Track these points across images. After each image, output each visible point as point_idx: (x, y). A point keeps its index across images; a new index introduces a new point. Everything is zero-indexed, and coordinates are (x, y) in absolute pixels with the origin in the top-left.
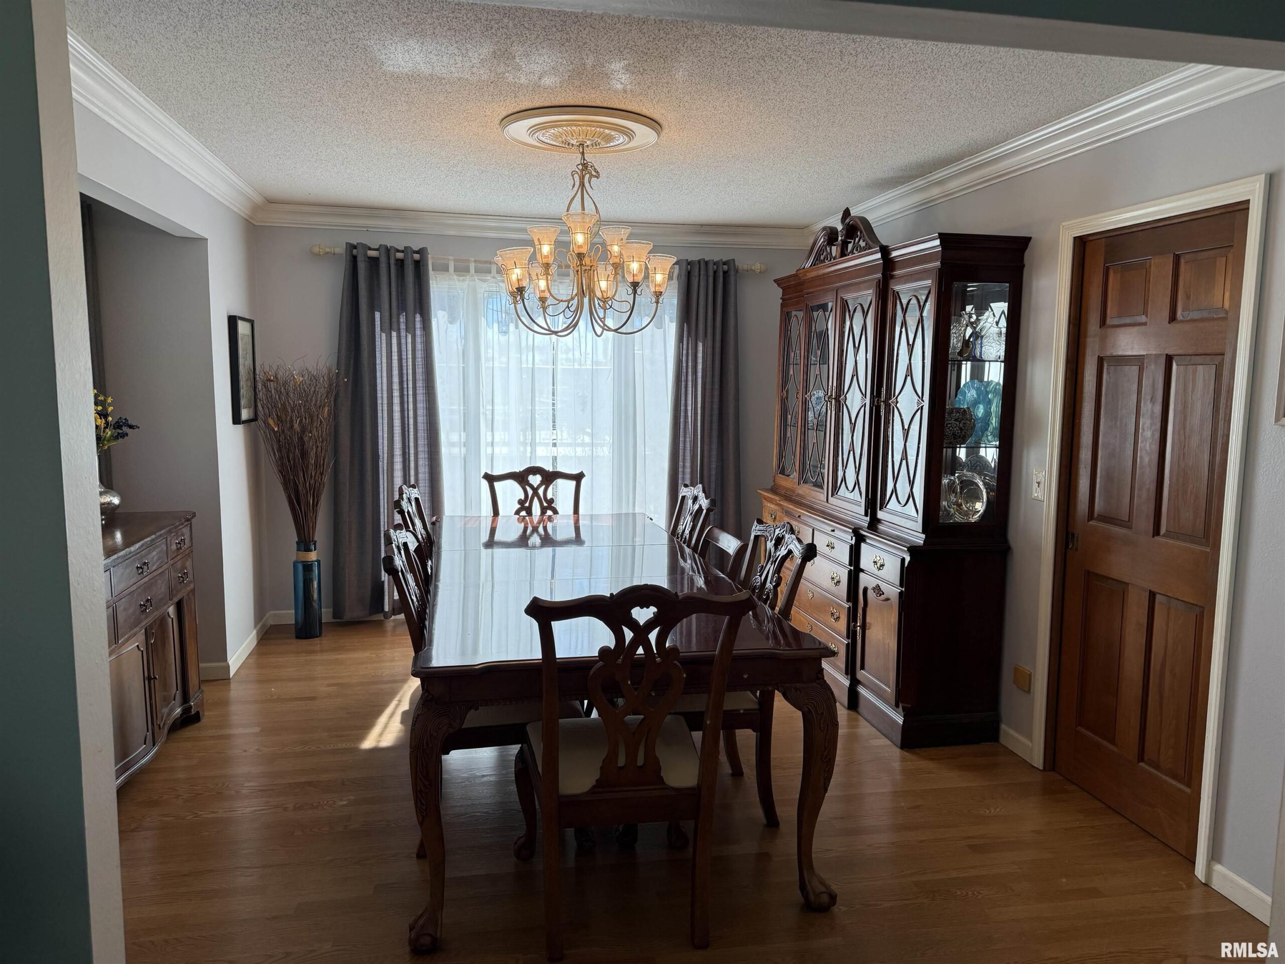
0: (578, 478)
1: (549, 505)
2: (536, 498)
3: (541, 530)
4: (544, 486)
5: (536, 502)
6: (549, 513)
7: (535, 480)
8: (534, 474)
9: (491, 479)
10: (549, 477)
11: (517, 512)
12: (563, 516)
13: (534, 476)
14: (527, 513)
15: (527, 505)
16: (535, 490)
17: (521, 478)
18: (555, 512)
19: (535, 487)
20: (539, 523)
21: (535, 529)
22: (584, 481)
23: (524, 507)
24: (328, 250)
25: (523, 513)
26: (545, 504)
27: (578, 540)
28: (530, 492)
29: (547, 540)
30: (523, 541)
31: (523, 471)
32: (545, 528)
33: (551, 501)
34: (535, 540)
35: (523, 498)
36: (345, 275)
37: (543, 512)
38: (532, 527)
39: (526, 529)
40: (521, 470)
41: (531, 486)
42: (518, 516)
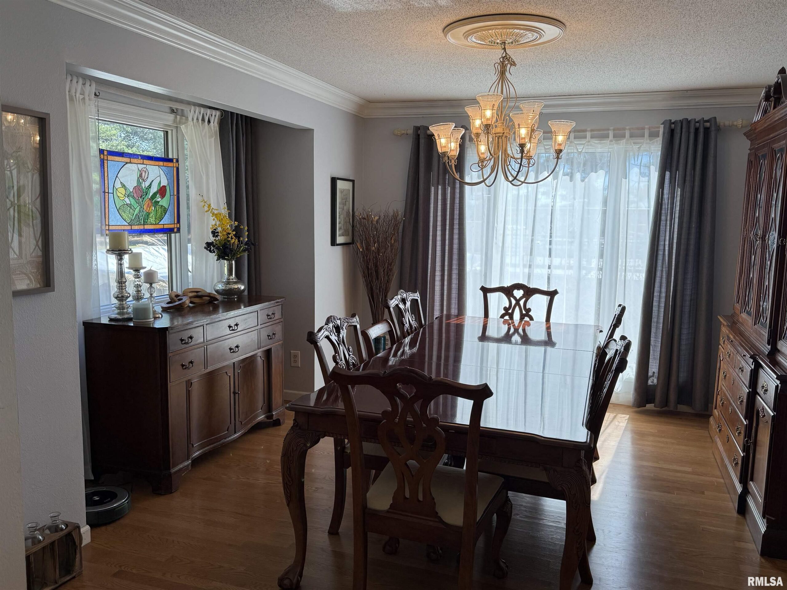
0: (552, 294)
1: (526, 314)
2: (517, 307)
3: (520, 330)
4: (524, 299)
5: (517, 310)
6: (527, 319)
7: (518, 293)
8: (518, 289)
9: (485, 291)
10: (529, 292)
11: (502, 316)
12: (537, 322)
13: (519, 291)
14: (509, 317)
15: (510, 311)
16: (518, 301)
17: (508, 291)
18: (531, 318)
19: (518, 298)
20: (519, 326)
21: (516, 330)
22: (556, 298)
23: (508, 312)
24: (403, 132)
25: (507, 317)
26: (524, 312)
27: (549, 342)
28: (514, 302)
29: (526, 340)
30: (507, 338)
31: (510, 286)
32: (524, 330)
33: (529, 310)
34: (516, 338)
35: (508, 307)
36: (412, 148)
37: (522, 318)
38: (514, 329)
39: (509, 329)
40: (509, 286)
41: (515, 298)
42: (503, 320)
